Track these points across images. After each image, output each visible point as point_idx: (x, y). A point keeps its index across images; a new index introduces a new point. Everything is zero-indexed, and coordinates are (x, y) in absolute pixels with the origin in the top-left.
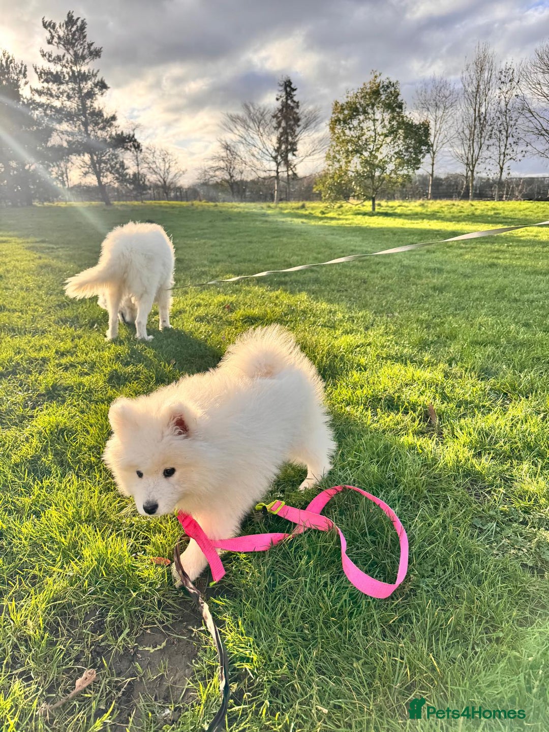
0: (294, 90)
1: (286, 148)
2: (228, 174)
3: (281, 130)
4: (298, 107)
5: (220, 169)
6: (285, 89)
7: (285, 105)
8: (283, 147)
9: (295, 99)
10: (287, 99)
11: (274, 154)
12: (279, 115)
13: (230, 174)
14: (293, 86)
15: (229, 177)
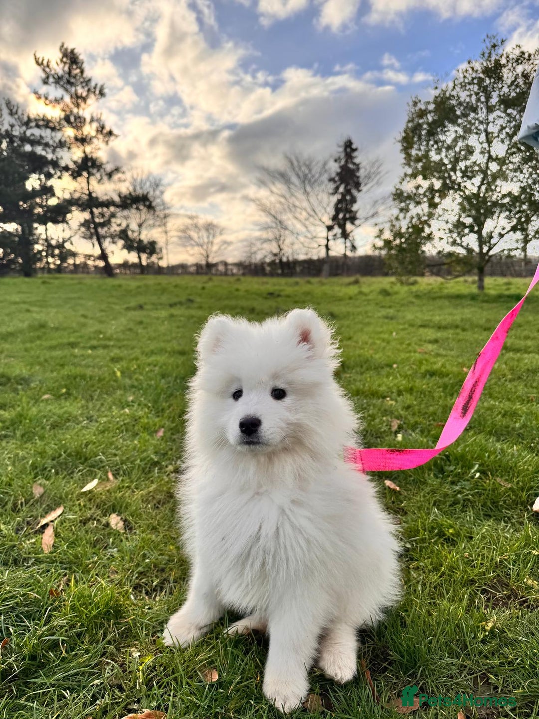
0: (356, 150)
1: (345, 215)
2: (277, 246)
3: (338, 197)
4: (358, 169)
5: (268, 240)
6: (345, 150)
7: (344, 168)
8: (341, 216)
9: (357, 161)
10: (347, 162)
11: (330, 223)
12: (337, 179)
13: (279, 246)
14: (354, 147)
15: (279, 250)
